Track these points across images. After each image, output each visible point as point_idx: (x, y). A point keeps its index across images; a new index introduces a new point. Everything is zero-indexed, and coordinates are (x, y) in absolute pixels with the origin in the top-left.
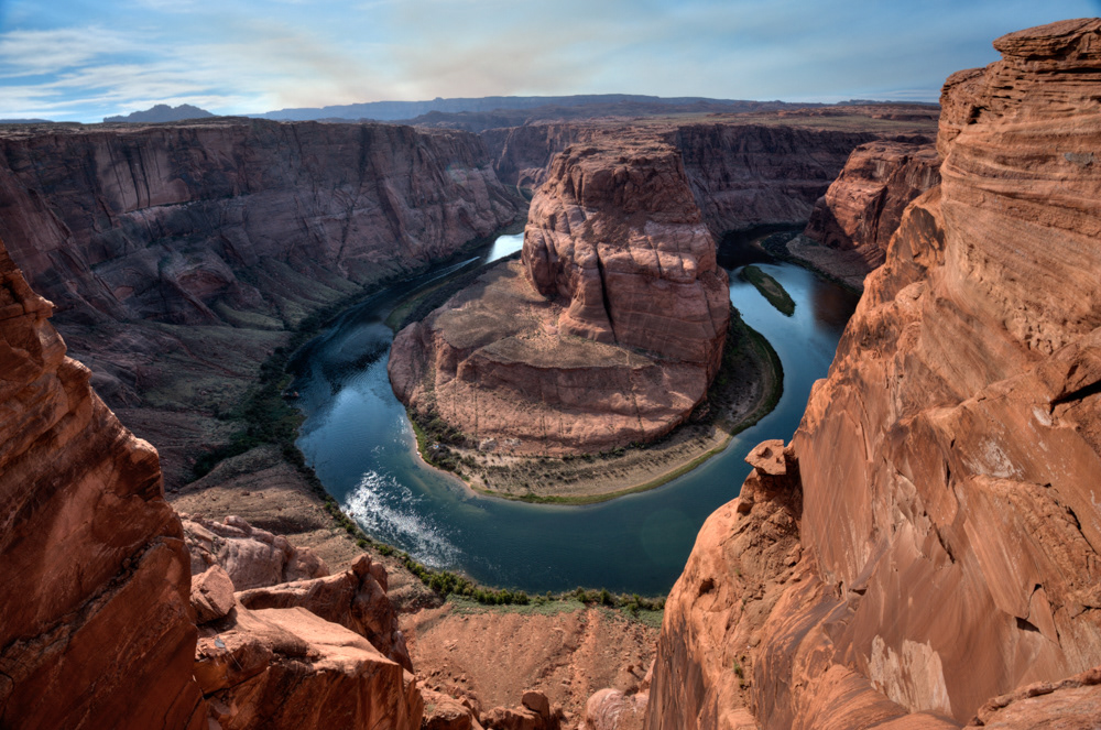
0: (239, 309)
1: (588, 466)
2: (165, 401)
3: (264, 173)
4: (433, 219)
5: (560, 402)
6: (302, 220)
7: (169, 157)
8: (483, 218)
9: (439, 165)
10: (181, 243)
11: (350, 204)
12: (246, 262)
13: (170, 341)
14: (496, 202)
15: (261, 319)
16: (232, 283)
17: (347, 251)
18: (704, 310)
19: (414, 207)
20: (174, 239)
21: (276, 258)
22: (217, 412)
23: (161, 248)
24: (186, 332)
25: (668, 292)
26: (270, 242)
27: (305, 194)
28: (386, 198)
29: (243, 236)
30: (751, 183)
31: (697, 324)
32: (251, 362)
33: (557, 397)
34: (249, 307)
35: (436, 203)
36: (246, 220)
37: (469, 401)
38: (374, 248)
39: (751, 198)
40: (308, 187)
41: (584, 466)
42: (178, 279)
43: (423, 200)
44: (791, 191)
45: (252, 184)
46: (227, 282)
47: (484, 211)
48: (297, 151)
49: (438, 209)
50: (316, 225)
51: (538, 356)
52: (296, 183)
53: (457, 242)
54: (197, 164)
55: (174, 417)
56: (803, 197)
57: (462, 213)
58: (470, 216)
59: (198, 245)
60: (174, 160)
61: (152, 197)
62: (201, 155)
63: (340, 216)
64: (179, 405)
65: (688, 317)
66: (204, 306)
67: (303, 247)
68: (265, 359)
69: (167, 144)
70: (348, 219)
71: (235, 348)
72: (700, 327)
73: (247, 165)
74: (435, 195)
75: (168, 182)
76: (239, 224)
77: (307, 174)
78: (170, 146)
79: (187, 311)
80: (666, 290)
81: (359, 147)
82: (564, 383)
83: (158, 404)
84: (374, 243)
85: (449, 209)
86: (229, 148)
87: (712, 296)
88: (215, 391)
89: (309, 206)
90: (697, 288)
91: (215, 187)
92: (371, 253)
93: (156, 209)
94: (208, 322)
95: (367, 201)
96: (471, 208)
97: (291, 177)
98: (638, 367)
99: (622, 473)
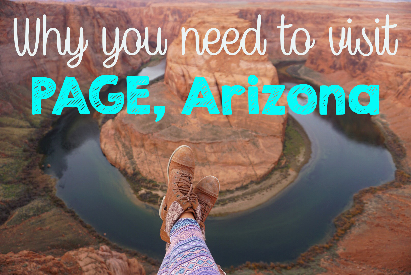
1: (232, 195)
5: (209, 162)
8: (134, 58)
15: (16, 121)
17: (60, 79)
26: (14, 74)
32: (16, 148)
33: (206, 159)
34: (6, 114)
37: (156, 164)
41: (229, 196)
50: (41, 64)
58: (128, 57)
63: (55, 59)
68: (24, 146)
70: (59, 60)
71: (4, 140)
81: (63, 18)
82: (209, 151)
98: (247, 139)
99: (250, 198)
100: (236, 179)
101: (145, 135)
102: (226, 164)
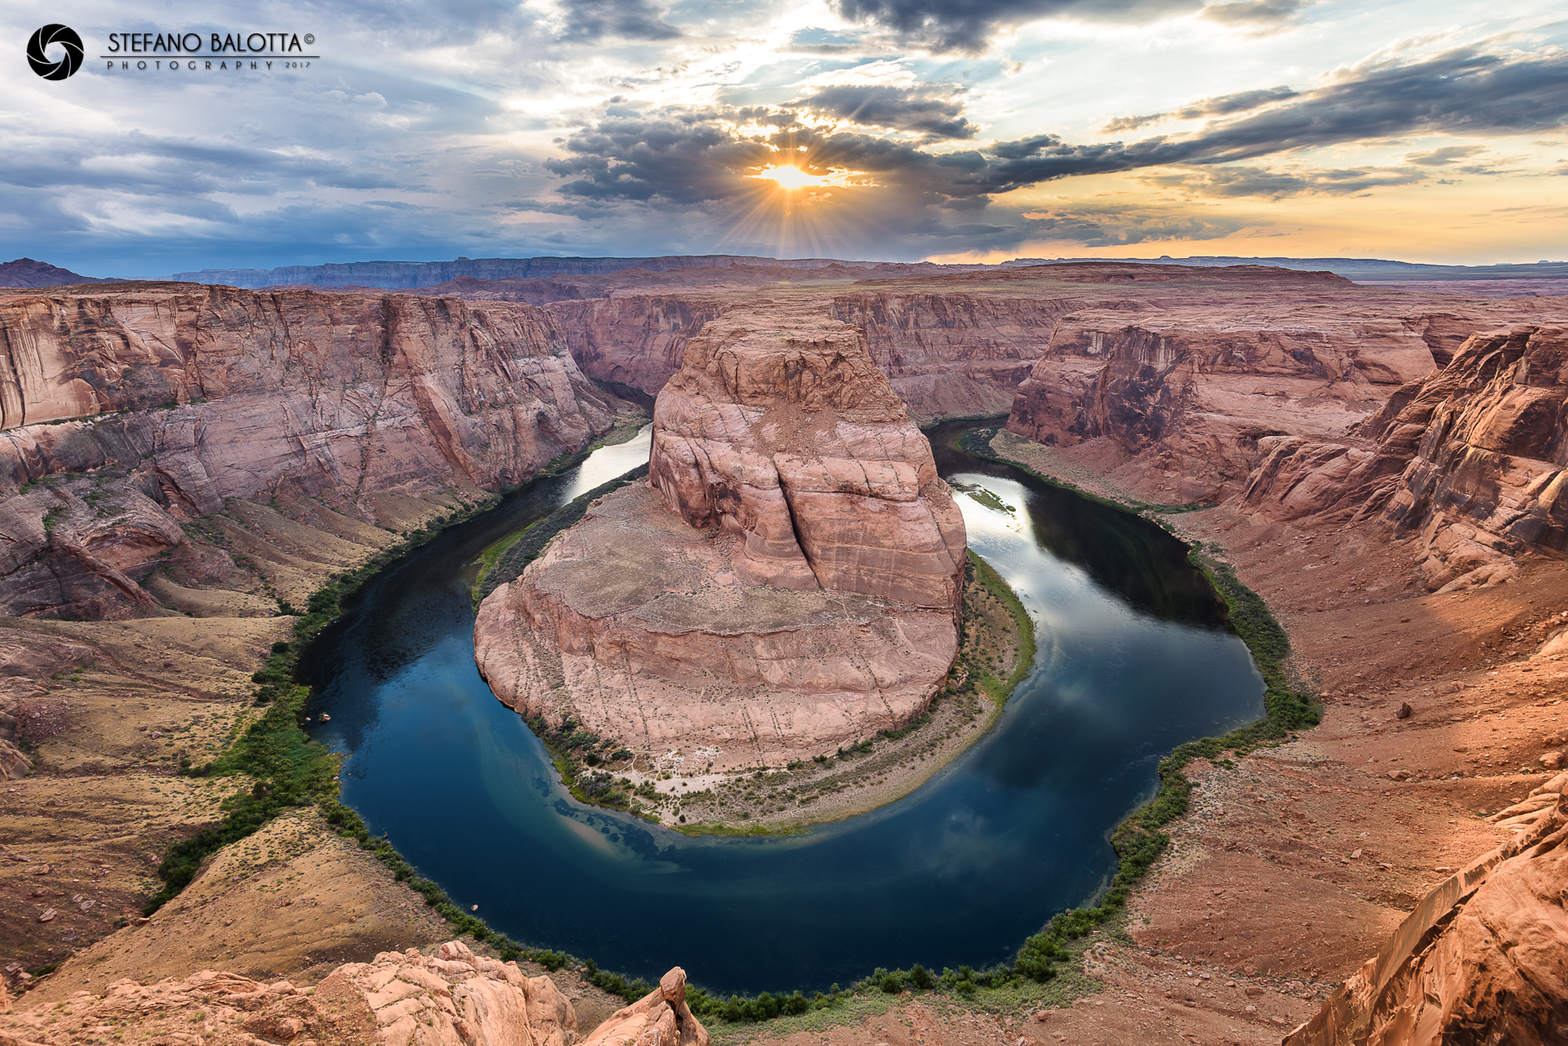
0: (194, 586)
1: (828, 774)
2: (82, 758)
3: (230, 369)
4: (499, 427)
5: (765, 683)
6: (295, 438)
7: (61, 344)
8: (570, 425)
9: (501, 353)
10: (83, 483)
11: (371, 413)
12: (201, 509)
13: (79, 650)
14: (584, 403)
15: (239, 598)
16: (181, 543)
17: (370, 482)
18: (937, 538)
19: (470, 413)
20: (70, 478)
21: (254, 499)
22: (185, 764)
23: (47, 494)
24: (106, 632)
25: (884, 515)
26: (242, 474)
27: (300, 397)
28: (429, 402)
29: (195, 466)
30: (927, 367)
31: (930, 555)
32: (233, 672)
33: (759, 676)
34: (213, 581)
35: (502, 406)
36: (200, 442)
37: (626, 697)
38: (413, 476)
39: (930, 386)
40: (303, 388)
41: (822, 775)
42: (83, 543)
43: (482, 404)
44: (978, 376)
45: (209, 385)
46: (170, 544)
47: (570, 414)
48: (282, 334)
49: (506, 414)
50: (319, 446)
51: (718, 619)
52: (282, 381)
53: (538, 461)
54: (111, 355)
55: (106, 786)
56: (994, 382)
57: (542, 419)
58: (553, 423)
59: (116, 485)
60: (69, 349)
61: (28, 409)
62: (119, 341)
63: (357, 431)
64: (109, 762)
65: (916, 547)
66: (134, 585)
67: (298, 480)
68: (256, 665)
69: (56, 323)
70: (368, 435)
71: (200, 652)
72: (936, 560)
73: (200, 357)
74: (500, 396)
75: (60, 383)
76: (189, 448)
77: (299, 369)
78: (63, 326)
79: (103, 596)
80: (881, 512)
81: (379, 329)
82: (765, 655)
83: (66, 767)
84: (412, 468)
85: (523, 415)
86: (170, 331)
87: (941, 517)
88: (178, 729)
89: (305, 418)
90: (920, 508)
91: (144, 392)
92: (410, 484)
93: (37, 429)
94: (142, 612)
95: (397, 408)
96: (552, 412)
97: (275, 374)
98: (864, 621)
99: (879, 778)
100: (838, 728)
101: (598, 619)
102: (810, 689)
